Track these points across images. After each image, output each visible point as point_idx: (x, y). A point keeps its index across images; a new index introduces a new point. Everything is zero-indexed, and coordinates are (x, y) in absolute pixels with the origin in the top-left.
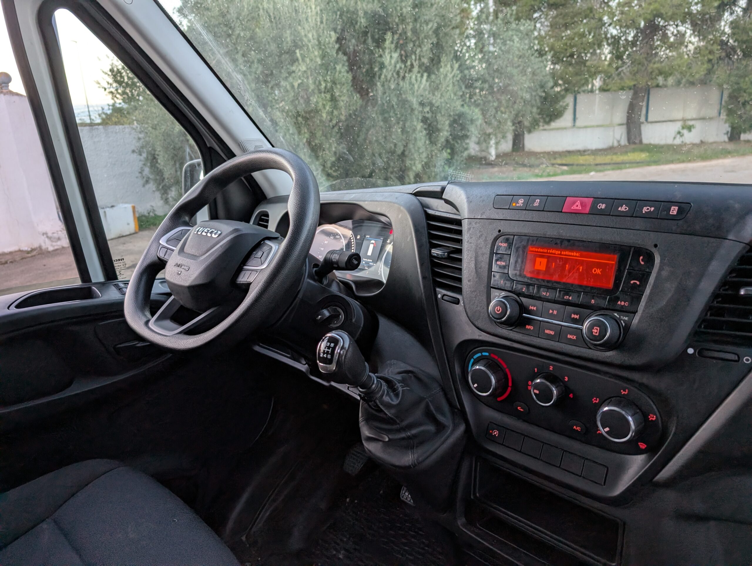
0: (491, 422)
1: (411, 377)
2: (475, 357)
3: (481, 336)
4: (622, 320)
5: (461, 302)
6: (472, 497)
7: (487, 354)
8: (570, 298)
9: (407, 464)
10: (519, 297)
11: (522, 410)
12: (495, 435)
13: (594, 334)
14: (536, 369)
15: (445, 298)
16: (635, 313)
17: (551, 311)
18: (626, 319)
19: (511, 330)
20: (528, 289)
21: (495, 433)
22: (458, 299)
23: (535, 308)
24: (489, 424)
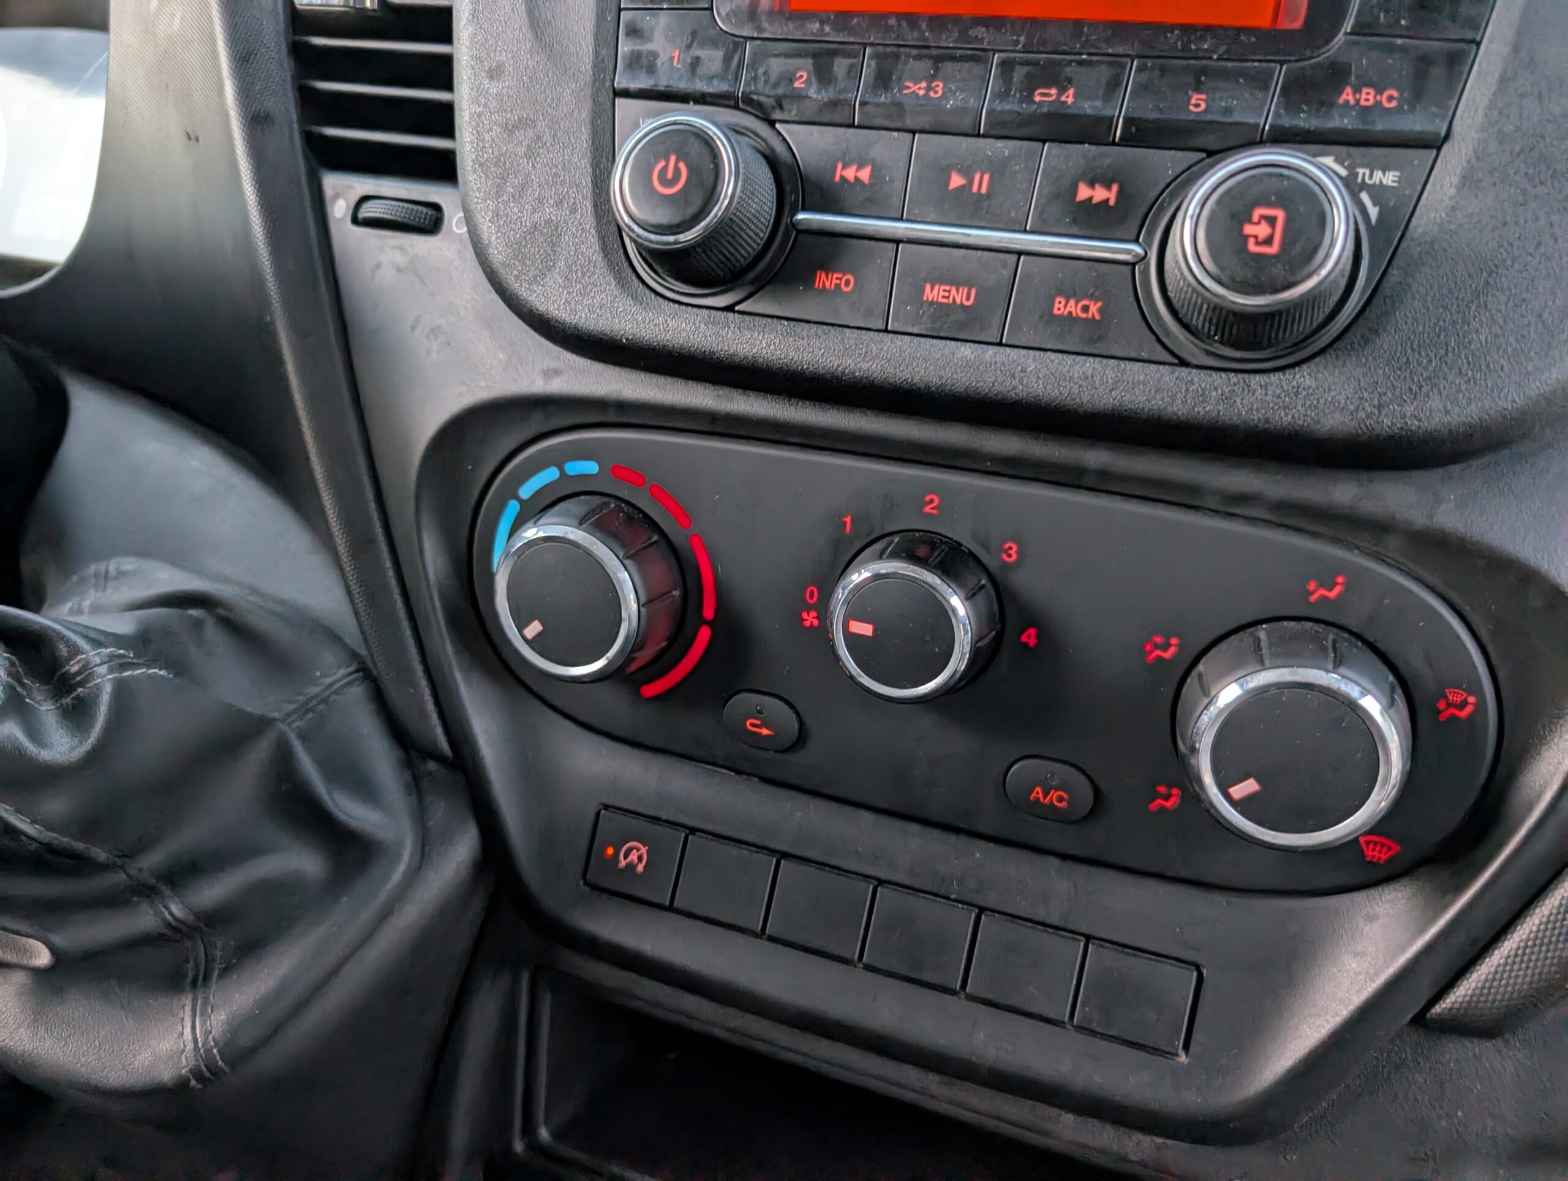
0: (606, 807)
1: (198, 624)
2: (526, 491)
3: (557, 372)
4: (1364, 186)
5: (454, 220)
6: (519, 1146)
7: (590, 467)
8: (1069, 97)
9: (166, 1075)
10: (772, 123)
11: (765, 732)
12: (631, 867)
13: (1252, 247)
14: (848, 520)
15: (369, 210)
16: (1435, 143)
17: (956, 181)
18: (1389, 179)
19: (730, 309)
20: (823, 75)
21: (633, 856)
22: (436, 207)
23: (865, 175)
24: (598, 815)
